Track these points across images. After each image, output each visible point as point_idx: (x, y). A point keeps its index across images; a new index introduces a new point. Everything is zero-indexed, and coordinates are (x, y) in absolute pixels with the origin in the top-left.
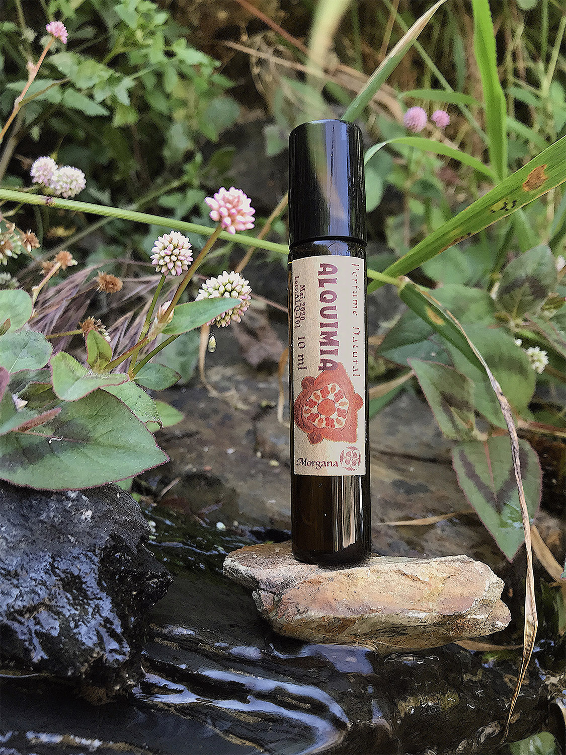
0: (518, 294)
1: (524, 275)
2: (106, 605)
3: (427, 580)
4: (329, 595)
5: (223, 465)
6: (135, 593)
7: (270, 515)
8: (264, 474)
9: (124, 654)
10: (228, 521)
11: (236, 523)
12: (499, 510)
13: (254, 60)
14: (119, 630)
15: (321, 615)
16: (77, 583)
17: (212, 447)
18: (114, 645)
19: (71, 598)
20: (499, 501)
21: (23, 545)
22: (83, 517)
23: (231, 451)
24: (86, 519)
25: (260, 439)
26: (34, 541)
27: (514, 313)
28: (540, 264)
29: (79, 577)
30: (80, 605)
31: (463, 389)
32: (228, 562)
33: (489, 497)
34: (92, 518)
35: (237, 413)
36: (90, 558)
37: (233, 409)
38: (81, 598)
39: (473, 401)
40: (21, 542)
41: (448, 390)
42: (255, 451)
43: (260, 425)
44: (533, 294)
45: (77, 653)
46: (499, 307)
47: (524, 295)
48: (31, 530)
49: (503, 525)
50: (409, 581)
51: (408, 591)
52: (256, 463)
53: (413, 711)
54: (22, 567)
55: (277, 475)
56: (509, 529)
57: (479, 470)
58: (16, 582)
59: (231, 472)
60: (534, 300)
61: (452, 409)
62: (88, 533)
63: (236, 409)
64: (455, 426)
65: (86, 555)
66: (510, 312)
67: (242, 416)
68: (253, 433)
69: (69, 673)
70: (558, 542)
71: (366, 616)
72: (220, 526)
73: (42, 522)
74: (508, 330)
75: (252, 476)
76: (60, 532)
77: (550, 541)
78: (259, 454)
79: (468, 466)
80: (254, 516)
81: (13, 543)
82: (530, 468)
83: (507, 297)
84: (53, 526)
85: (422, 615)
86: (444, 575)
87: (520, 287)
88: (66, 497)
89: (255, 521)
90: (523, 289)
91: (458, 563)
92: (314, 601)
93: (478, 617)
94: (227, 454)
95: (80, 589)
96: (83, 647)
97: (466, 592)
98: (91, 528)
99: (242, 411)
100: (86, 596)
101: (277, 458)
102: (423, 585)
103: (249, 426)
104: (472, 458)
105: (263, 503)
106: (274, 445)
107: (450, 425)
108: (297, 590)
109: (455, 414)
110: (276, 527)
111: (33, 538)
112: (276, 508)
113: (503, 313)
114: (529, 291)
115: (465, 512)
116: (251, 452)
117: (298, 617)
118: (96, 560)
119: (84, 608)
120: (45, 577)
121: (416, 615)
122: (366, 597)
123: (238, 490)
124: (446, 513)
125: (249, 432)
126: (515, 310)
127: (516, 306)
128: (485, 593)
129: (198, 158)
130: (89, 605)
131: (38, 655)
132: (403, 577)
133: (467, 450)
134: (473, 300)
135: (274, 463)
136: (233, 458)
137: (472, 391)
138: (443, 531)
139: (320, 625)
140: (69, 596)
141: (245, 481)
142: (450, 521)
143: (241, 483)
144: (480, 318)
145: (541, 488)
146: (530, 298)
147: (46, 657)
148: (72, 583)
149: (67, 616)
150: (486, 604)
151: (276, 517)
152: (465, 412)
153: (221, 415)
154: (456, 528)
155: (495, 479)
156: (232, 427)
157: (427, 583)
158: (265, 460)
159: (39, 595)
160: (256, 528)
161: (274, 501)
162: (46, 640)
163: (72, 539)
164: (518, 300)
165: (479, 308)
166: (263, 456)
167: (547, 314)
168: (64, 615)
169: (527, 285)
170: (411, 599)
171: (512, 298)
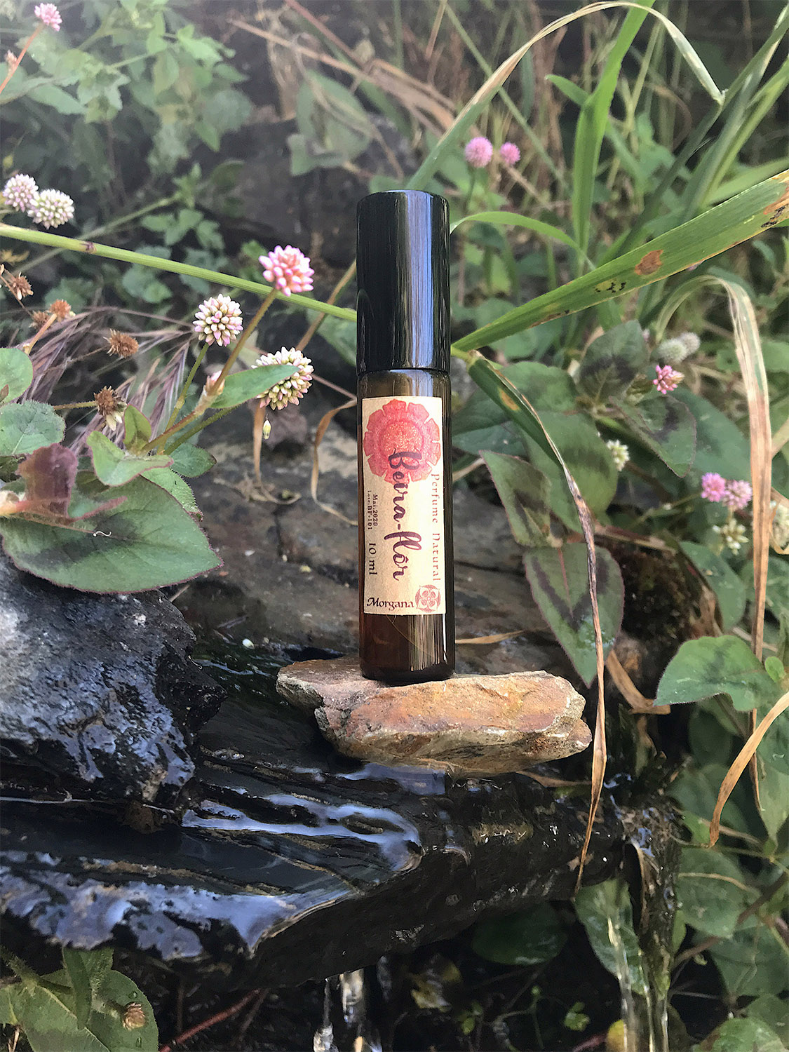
0: (602, 376)
1: (610, 355)
2: (167, 719)
3: (506, 695)
4: (403, 710)
5: (241, 570)
6: (189, 708)
7: (307, 631)
8: (294, 582)
9: (189, 771)
10: (255, 637)
11: (266, 640)
12: (575, 626)
13: (271, 46)
14: (182, 746)
15: (395, 732)
16: (133, 695)
17: (224, 548)
18: (178, 762)
19: (126, 711)
20: (576, 617)
21: (69, 653)
22: (136, 622)
23: (249, 553)
24: (139, 624)
25: (285, 540)
26: (81, 649)
27: (597, 398)
28: (629, 343)
29: (134, 688)
30: (136, 718)
31: (539, 487)
32: (283, 678)
33: (564, 613)
34: (146, 623)
35: (253, 505)
36: (146, 668)
37: (247, 500)
38: (138, 711)
39: (548, 501)
40: (67, 648)
41: (524, 489)
42: (280, 554)
43: (284, 521)
44: (620, 376)
45: (138, 769)
46: (580, 389)
47: (609, 378)
48: (78, 636)
49: (580, 645)
50: (486, 697)
51: (487, 707)
52: (283, 568)
53: (487, 841)
54: (71, 677)
55: (311, 583)
56: (586, 650)
57: (554, 581)
58: (64, 694)
59: (253, 579)
60: (621, 384)
61: (526, 510)
62: (143, 641)
63: (251, 500)
64: (529, 530)
65: (141, 664)
66: (593, 396)
67: (260, 508)
68: (277, 531)
69: (128, 793)
70: (636, 667)
71: (443, 733)
72: (247, 643)
73: (90, 626)
74: (589, 417)
75: (279, 584)
76: (110, 638)
77: (628, 665)
78: (285, 558)
79: (542, 576)
80: (287, 631)
81: (59, 650)
82: (610, 582)
83: (590, 378)
84: (103, 632)
85: (502, 732)
86: (524, 691)
87: (604, 368)
88: (117, 600)
89: (290, 638)
90: (609, 370)
91: (537, 678)
92: (386, 717)
93: (558, 736)
94: (244, 556)
95: (136, 702)
96: (143, 763)
97: (546, 709)
98: (145, 634)
99: (259, 503)
100: (143, 709)
101: (309, 563)
102: (502, 701)
103: (271, 523)
104: (545, 568)
105: (296, 617)
106: (304, 547)
107: (524, 529)
108: (367, 706)
109: (529, 516)
110: (314, 645)
111: (81, 645)
112: (313, 623)
113: (585, 397)
114: (615, 373)
115: (533, 629)
116: (275, 555)
117: (370, 735)
118: (153, 669)
119: (142, 722)
120: (98, 689)
121: (495, 732)
122: (442, 714)
123: (265, 601)
124: (512, 631)
125: (271, 530)
126: (598, 395)
127: (599, 392)
128: (566, 710)
129: (196, 170)
130: (147, 718)
131: (91, 774)
132: (481, 692)
133: (541, 558)
134: (551, 380)
135: (306, 569)
136: (253, 562)
137: (548, 490)
138: (509, 651)
139: (393, 744)
140: (123, 709)
141: (271, 590)
142: (517, 639)
143: (266, 593)
144: (558, 402)
145: (622, 605)
146: (616, 381)
147: (101, 776)
148: (129, 696)
149: (123, 732)
150: (566, 723)
151: (314, 634)
152: (540, 514)
153: (233, 507)
154: (524, 648)
155: (570, 592)
156: (249, 523)
157: (506, 699)
158: (293, 565)
159: (91, 707)
160: (291, 646)
161: (310, 615)
162: (100, 756)
163: (125, 647)
164: (602, 383)
165: (556, 390)
166: (289, 560)
167: (635, 399)
168: (119, 730)
169: (613, 366)
170: (489, 714)
171: (595, 380)
